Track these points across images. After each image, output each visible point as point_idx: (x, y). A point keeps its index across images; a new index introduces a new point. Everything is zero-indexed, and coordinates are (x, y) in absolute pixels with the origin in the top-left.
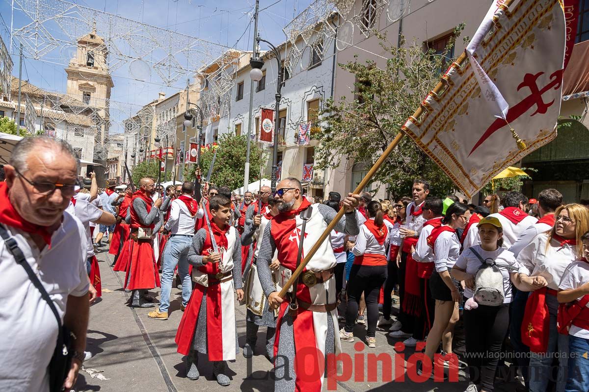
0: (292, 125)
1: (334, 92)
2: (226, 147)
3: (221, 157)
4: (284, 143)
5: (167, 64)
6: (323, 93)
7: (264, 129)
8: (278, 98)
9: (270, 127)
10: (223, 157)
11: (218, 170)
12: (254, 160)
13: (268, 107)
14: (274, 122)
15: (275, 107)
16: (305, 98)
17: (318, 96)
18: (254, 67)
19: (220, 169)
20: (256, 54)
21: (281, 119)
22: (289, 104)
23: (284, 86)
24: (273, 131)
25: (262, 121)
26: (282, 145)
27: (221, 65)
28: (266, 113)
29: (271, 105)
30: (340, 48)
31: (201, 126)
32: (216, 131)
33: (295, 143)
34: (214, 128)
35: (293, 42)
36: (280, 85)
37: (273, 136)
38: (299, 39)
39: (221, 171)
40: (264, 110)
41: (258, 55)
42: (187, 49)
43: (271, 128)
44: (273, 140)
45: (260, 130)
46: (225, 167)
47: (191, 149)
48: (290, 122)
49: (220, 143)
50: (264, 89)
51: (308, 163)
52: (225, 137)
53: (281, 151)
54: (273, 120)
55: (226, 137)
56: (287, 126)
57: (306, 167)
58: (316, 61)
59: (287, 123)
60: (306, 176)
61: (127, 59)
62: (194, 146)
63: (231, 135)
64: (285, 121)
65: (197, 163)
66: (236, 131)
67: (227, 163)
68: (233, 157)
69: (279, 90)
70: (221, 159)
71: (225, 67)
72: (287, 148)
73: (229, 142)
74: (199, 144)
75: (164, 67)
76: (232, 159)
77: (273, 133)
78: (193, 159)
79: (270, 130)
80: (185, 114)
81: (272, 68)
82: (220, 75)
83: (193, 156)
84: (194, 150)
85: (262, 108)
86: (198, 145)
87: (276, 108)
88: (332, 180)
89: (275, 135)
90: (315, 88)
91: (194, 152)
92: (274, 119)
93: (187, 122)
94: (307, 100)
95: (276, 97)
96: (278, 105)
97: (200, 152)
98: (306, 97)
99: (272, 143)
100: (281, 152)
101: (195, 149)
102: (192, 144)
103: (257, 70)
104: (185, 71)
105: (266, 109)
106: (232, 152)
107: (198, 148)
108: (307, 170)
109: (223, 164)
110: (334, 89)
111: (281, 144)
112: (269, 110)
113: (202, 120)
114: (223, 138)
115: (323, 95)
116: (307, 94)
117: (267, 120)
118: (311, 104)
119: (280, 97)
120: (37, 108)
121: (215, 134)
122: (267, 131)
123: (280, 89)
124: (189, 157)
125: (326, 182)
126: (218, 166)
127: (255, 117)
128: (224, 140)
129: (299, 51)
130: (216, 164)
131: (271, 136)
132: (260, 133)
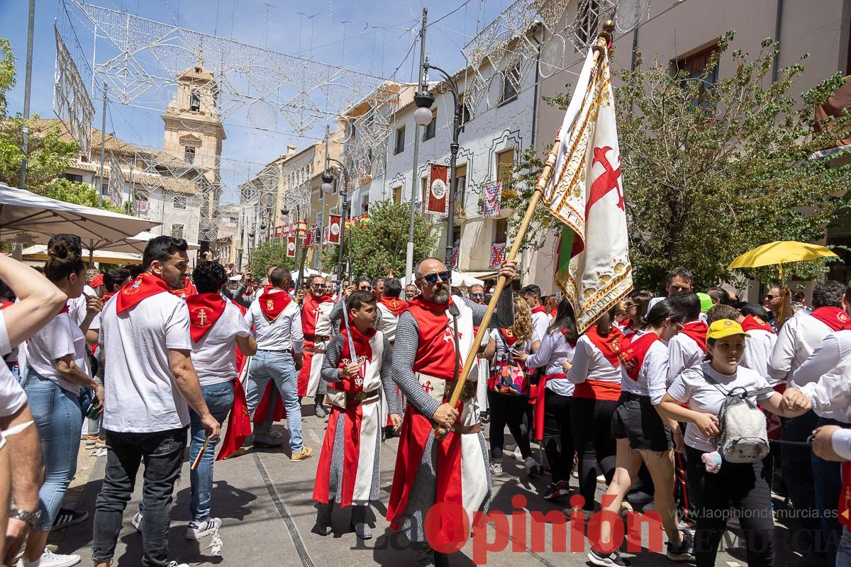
0: (475, 188)
1: (535, 138)
2: (380, 220)
3: (374, 235)
4: (464, 214)
5: (299, 105)
6: (519, 140)
7: (434, 195)
8: (455, 149)
9: (443, 190)
10: (375, 234)
11: (369, 254)
12: (420, 239)
13: (440, 162)
14: (448, 184)
15: (449, 161)
16: (494, 148)
17: (512, 144)
18: (420, 106)
19: (371, 253)
20: (423, 86)
21: (458, 179)
22: (470, 157)
23: (463, 132)
24: (448, 195)
25: (431, 183)
26: (461, 216)
27: (373, 104)
28: (438, 171)
29: (444, 160)
30: (544, 75)
31: (346, 191)
32: (366, 197)
33: (479, 213)
34: (364, 194)
35: (476, 68)
36: (458, 131)
37: (447, 204)
38: (485, 63)
39: (373, 255)
40: (434, 167)
41: (425, 88)
42: (326, 83)
43: (444, 193)
44: (447, 210)
45: (428, 195)
46: (379, 249)
47: (332, 224)
48: (471, 183)
49: (371, 215)
50: (434, 136)
51: (497, 242)
52: (378, 207)
53: (458, 225)
54: (448, 181)
55: (381, 206)
56: (468, 189)
57: (494, 248)
58: (509, 94)
59: (467, 185)
60: (494, 261)
61: (245, 100)
62: (335, 219)
63: (387, 203)
64: (464, 182)
65: (339, 243)
66: (394, 198)
67: (381, 243)
68: (390, 234)
69: (456, 138)
70: (373, 237)
71: (379, 107)
72: (467, 221)
73: (384, 213)
74: (342, 216)
75: (296, 110)
76: (389, 238)
77: (447, 199)
78: (334, 238)
79: (443, 196)
80: (322, 174)
81: (445, 106)
82: (371, 119)
83: (334, 233)
85: (432, 165)
86: (341, 219)
87: (452, 164)
88: (534, 267)
89: (450, 202)
90: (507, 133)
91: (335, 229)
92: (448, 178)
93: (326, 186)
94: (497, 150)
95: (452, 148)
96: (454, 159)
97: (343, 228)
98: (495, 145)
99: (446, 214)
100: (460, 227)
101: (336, 224)
102: (332, 216)
103: (424, 110)
104: (323, 115)
105: (438, 166)
106: (388, 227)
107: (341, 222)
108: (496, 252)
109: (376, 246)
110: (536, 134)
111: (458, 214)
112: (442, 166)
113: (346, 182)
114: (376, 208)
115: (520, 143)
116: (496, 142)
117: (438, 182)
118: (502, 156)
119: (457, 148)
120: (125, 170)
121: (365, 203)
122: (438, 197)
123: (457, 135)
124: (329, 235)
125: (525, 269)
126: (368, 247)
127: (422, 176)
128: (378, 211)
129: (485, 81)
130: (366, 244)
131: (444, 204)
132: (428, 200)
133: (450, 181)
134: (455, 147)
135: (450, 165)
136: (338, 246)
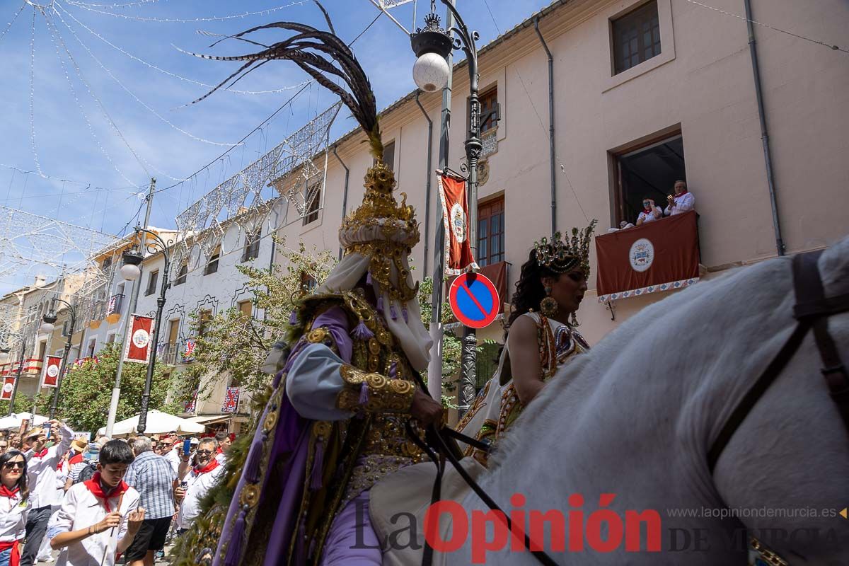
3: (101, 377)
7: (136, 344)
9: (145, 340)
13: (144, 314)
17: (252, 296)
18: (129, 263)
20: (133, 246)
22: (215, 304)
24: (150, 345)
25: (133, 333)
28: (141, 322)
29: (149, 312)
31: (71, 332)
34: (110, 332)
37: (149, 353)
40: (137, 319)
43: (146, 342)
44: (148, 358)
45: (129, 344)
50: (185, 283)
51: (232, 386)
57: (229, 392)
60: (228, 404)
62: (53, 361)
65: (56, 386)
69: (164, 293)
74: (63, 358)
77: (149, 349)
78: (50, 380)
79: (145, 345)
83: (52, 375)
84: (54, 367)
85: (135, 316)
86: (61, 361)
87: (157, 316)
90: (248, 285)
91: (53, 371)
92: (152, 330)
93: (48, 326)
94: (239, 300)
95: (159, 302)
96: (160, 312)
97: (63, 370)
98: (236, 296)
99: (147, 362)
102: (52, 358)
103: (132, 266)
105: (141, 317)
107: (60, 364)
108: (231, 396)
112: (146, 318)
113: (73, 323)
116: (238, 292)
117: (141, 333)
118: (243, 306)
119: (164, 302)
122: (140, 346)
124: (44, 378)
126: (91, 390)
127: (170, 319)
129: (187, 248)
130: (89, 388)
131: (146, 353)
132: (128, 349)
133: (154, 332)
134: (161, 301)
135: (154, 316)
136: (55, 389)
